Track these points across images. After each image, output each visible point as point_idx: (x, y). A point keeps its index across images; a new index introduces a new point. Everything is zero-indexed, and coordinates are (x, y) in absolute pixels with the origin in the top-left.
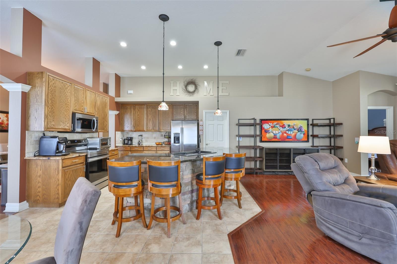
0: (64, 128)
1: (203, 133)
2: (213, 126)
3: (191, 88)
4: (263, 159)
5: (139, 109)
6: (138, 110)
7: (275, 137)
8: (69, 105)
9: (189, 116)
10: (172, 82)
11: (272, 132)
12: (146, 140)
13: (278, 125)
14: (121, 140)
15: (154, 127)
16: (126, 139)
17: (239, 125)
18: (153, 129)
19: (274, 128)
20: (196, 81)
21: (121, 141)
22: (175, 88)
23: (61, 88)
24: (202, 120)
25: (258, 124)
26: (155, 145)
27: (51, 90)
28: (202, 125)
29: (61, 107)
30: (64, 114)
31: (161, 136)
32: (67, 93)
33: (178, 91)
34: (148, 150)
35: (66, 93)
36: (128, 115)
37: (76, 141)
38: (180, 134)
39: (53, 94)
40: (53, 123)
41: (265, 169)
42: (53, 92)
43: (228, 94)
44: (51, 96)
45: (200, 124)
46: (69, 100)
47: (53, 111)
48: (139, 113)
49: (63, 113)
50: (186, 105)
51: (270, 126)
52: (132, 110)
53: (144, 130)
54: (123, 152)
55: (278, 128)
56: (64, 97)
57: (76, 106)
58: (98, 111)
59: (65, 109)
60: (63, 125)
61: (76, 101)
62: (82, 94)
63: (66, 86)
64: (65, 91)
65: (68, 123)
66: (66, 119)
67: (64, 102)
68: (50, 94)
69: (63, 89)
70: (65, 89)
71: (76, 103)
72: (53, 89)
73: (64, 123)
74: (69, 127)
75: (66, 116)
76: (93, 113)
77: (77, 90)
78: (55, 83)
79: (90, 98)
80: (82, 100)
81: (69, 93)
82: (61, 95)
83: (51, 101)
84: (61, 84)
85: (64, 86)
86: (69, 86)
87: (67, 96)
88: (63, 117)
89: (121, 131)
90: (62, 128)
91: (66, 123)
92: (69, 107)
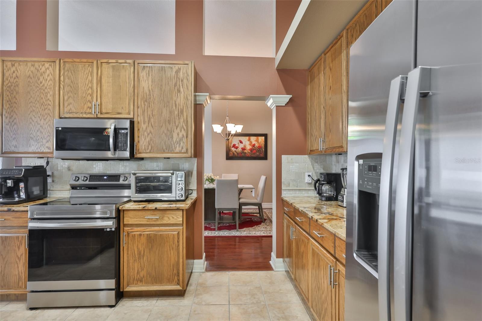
0: (39, 151)
8: (49, 104)
21: (309, 184)
23: (29, 76)
27: (9, 84)
29: (31, 112)
30: (38, 124)
32: (43, 82)
35: (41, 83)
36: (316, 97)
37: (105, 178)
39: (12, 91)
40: (14, 143)
42: (12, 88)
44: (8, 96)
46: (49, 95)
47: (13, 122)
49: (37, 122)
52: (321, 75)
56: (36, 92)
57: (71, 103)
58: (143, 106)
59: (41, 115)
60: (36, 145)
61: (70, 94)
62: (87, 75)
63: (41, 69)
64: (39, 79)
65: (49, 140)
66: (42, 133)
67: (38, 101)
68: (7, 92)
69: (34, 77)
70: (40, 75)
71: (71, 97)
72: (13, 83)
73: (38, 141)
74: (52, 149)
75: (42, 128)
76: (127, 111)
77: (71, 70)
78: (17, 70)
79: (112, 80)
80: (88, 87)
81: (49, 82)
82: (31, 89)
83: (9, 104)
84: (30, 68)
85: (37, 70)
86: (50, 66)
87: (44, 88)
88: (36, 131)
89: (307, 155)
90: (34, 151)
91: (43, 141)
92: (51, 109)
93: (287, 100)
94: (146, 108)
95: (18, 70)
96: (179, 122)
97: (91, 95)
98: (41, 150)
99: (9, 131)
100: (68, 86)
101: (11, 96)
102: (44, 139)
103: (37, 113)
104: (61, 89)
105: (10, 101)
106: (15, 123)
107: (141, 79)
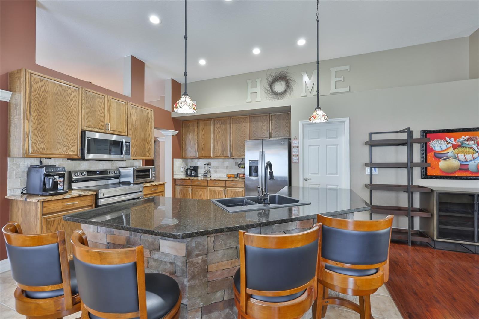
0: (66, 153)
1: (299, 160)
2: (319, 148)
3: (279, 87)
4: (432, 215)
5: (204, 126)
6: (202, 128)
7: (463, 167)
8: (74, 119)
9: (276, 133)
10: (249, 82)
11: (455, 157)
12: (215, 170)
13: (472, 143)
14: (182, 169)
15: (224, 152)
16: (189, 169)
17: (372, 144)
18: (223, 154)
19: (460, 149)
20: (287, 75)
21: (182, 171)
22: (254, 90)
23: (57, 93)
24: (296, 138)
25: (417, 141)
26: (226, 179)
27: (37, 95)
28: (297, 147)
29: (59, 122)
30: (65, 132)
31: (235, 165)
32: (69, 101)
33: (258, 94)
34: (214, 185)
35: (67, 101)
36: (190, 135)
37: (98, 172)
38: (259, 162)
39: (40, 102)
40: (42, 146)
41: (437, 238)
42: (40, 99)
43: (347, 89)
44: (36, 105)
45: (293, 145)
46: (74, 112)
48: (203, 132)
49: (63, 130)
50: (271, 115)
51: (449, 145)
52: (196, 128)
53: (211, 157)
54: (183, 186)
55: (472, 148)
56: (63, 107)
57: (90, 121)
58: (132, 129)
59: (67, 125)
60: (63, 148)
61: (89, 114)
62: (101, 104)
63: (67, 91)
64: (66, 98)
65: (74, 145)
66: (68, 140)
67: (65, 115)
68: (35, 101)
69: (61, 95)
70: (66, 95)
71: (90, 116)
72: (41, 95)
73: (65, 146)
74: (76, 151)
75: (68, 136)
76: (124, 131)
77: (90, 98)
78: (45, 86)
79: (116, 110)
80: (102, 112)
81: (74, 102)
82: (59, 104)
83: (37, 113)
84: (58, 87)
85: (64, 90)
86: (75, 91)
87: (70, 105)
88: (63, 137)
89: (181, 158)
90: (61, 153)
91: (69, 146)
92: (76, 123)
93: (176, 133)
94: (134, 131)
95: (47, 86)
96: (148, 140)
97: (104, 118)
98: (67, 153)
99: (36, 135)
100: (88, 108)
101: (39, 105)
102: (70, 144)
103: (64, 124)
104: (83, 109)
105: (38, 110)
106: (43, 129)
107: (132, 113)
